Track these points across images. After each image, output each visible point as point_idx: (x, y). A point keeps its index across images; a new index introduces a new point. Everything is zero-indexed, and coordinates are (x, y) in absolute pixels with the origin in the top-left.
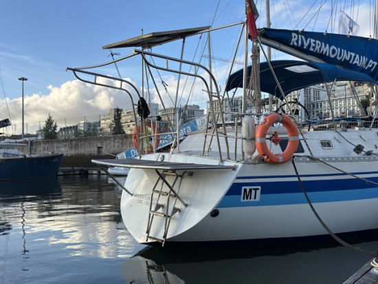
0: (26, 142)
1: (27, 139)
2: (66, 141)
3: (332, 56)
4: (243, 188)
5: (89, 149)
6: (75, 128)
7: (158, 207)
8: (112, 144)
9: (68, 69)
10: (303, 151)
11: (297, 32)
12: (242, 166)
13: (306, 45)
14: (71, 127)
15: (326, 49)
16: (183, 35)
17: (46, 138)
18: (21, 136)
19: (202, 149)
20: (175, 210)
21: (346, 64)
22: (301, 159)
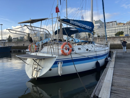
0: (2, 42)
1: (3, 42)
2: (14, 42)
3: (81, 26)
4: (58, 62)
5: (21, 45)
6: (17, 38)
7: (35, 68)
8: (27, 43)
9: (7, 29)
10: (74, 51)
11: (71, 20)
12: (58, 57)
13: (74, 23)
14: (16, 38)
15: (79, 24)
16: (41, 20)
17: (8, 41)
18: (1, 40)
19: (47, 51)
20: (39, 69)
21: (84, 28)
22: (73, 53)
